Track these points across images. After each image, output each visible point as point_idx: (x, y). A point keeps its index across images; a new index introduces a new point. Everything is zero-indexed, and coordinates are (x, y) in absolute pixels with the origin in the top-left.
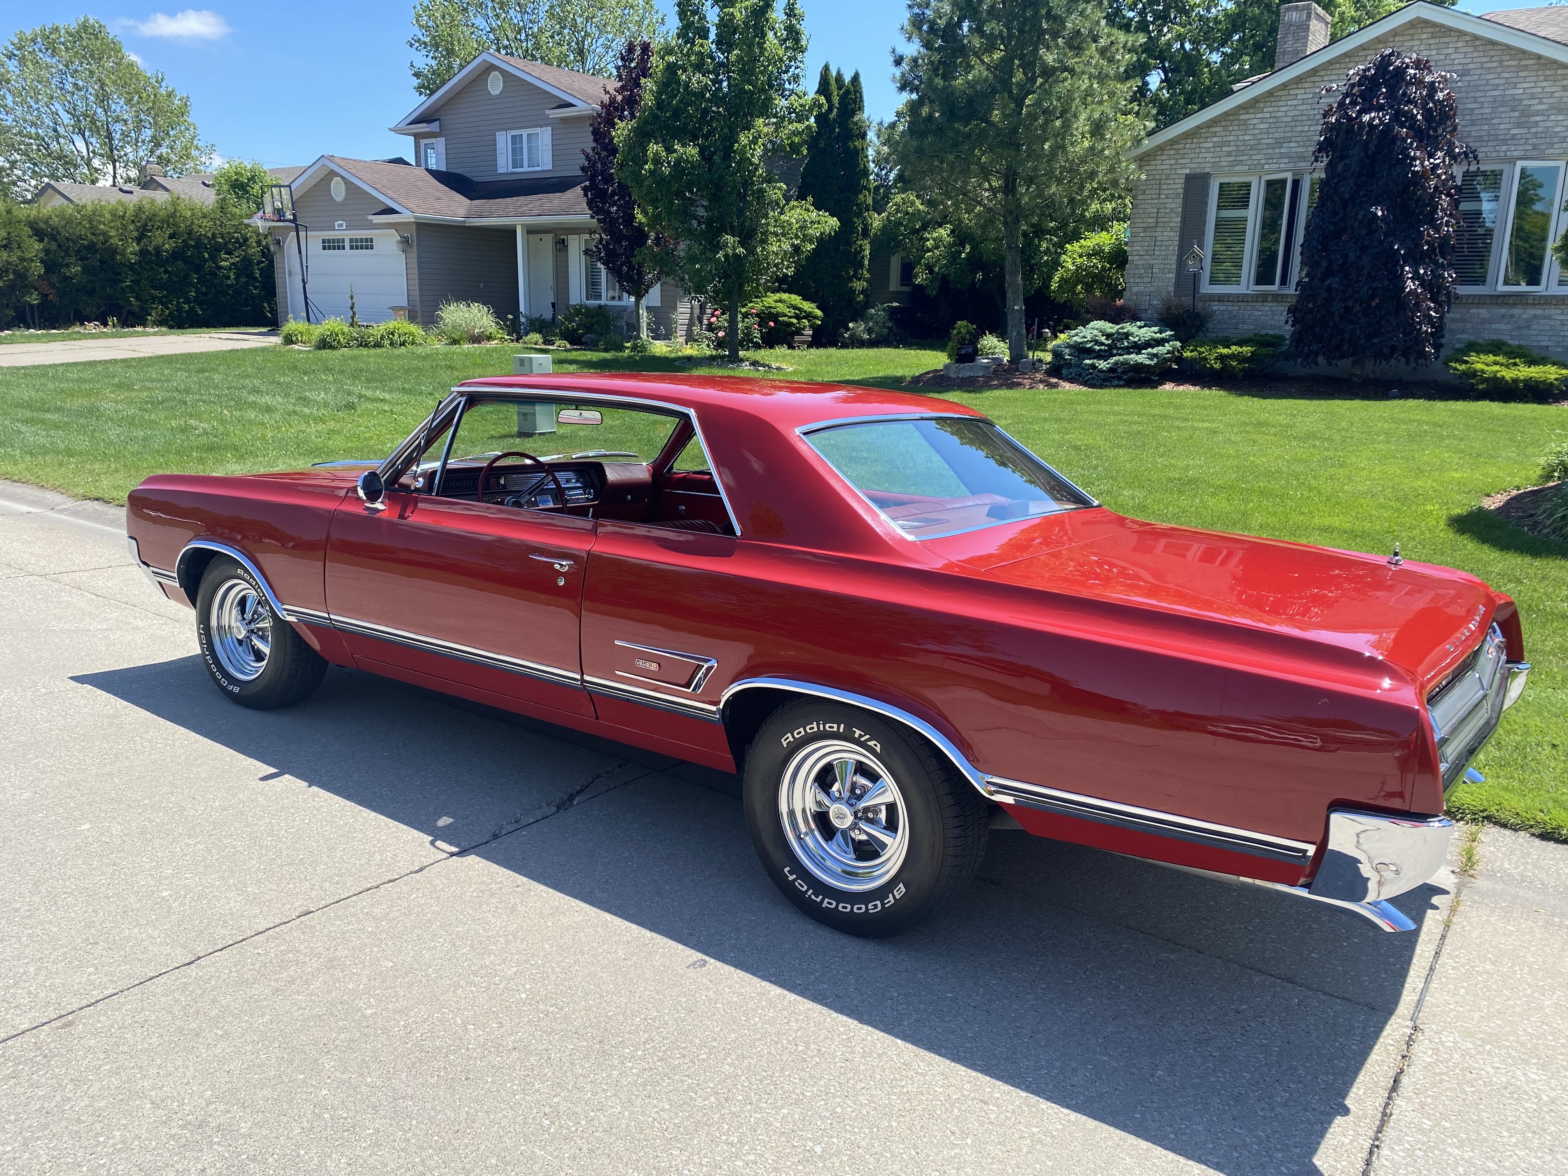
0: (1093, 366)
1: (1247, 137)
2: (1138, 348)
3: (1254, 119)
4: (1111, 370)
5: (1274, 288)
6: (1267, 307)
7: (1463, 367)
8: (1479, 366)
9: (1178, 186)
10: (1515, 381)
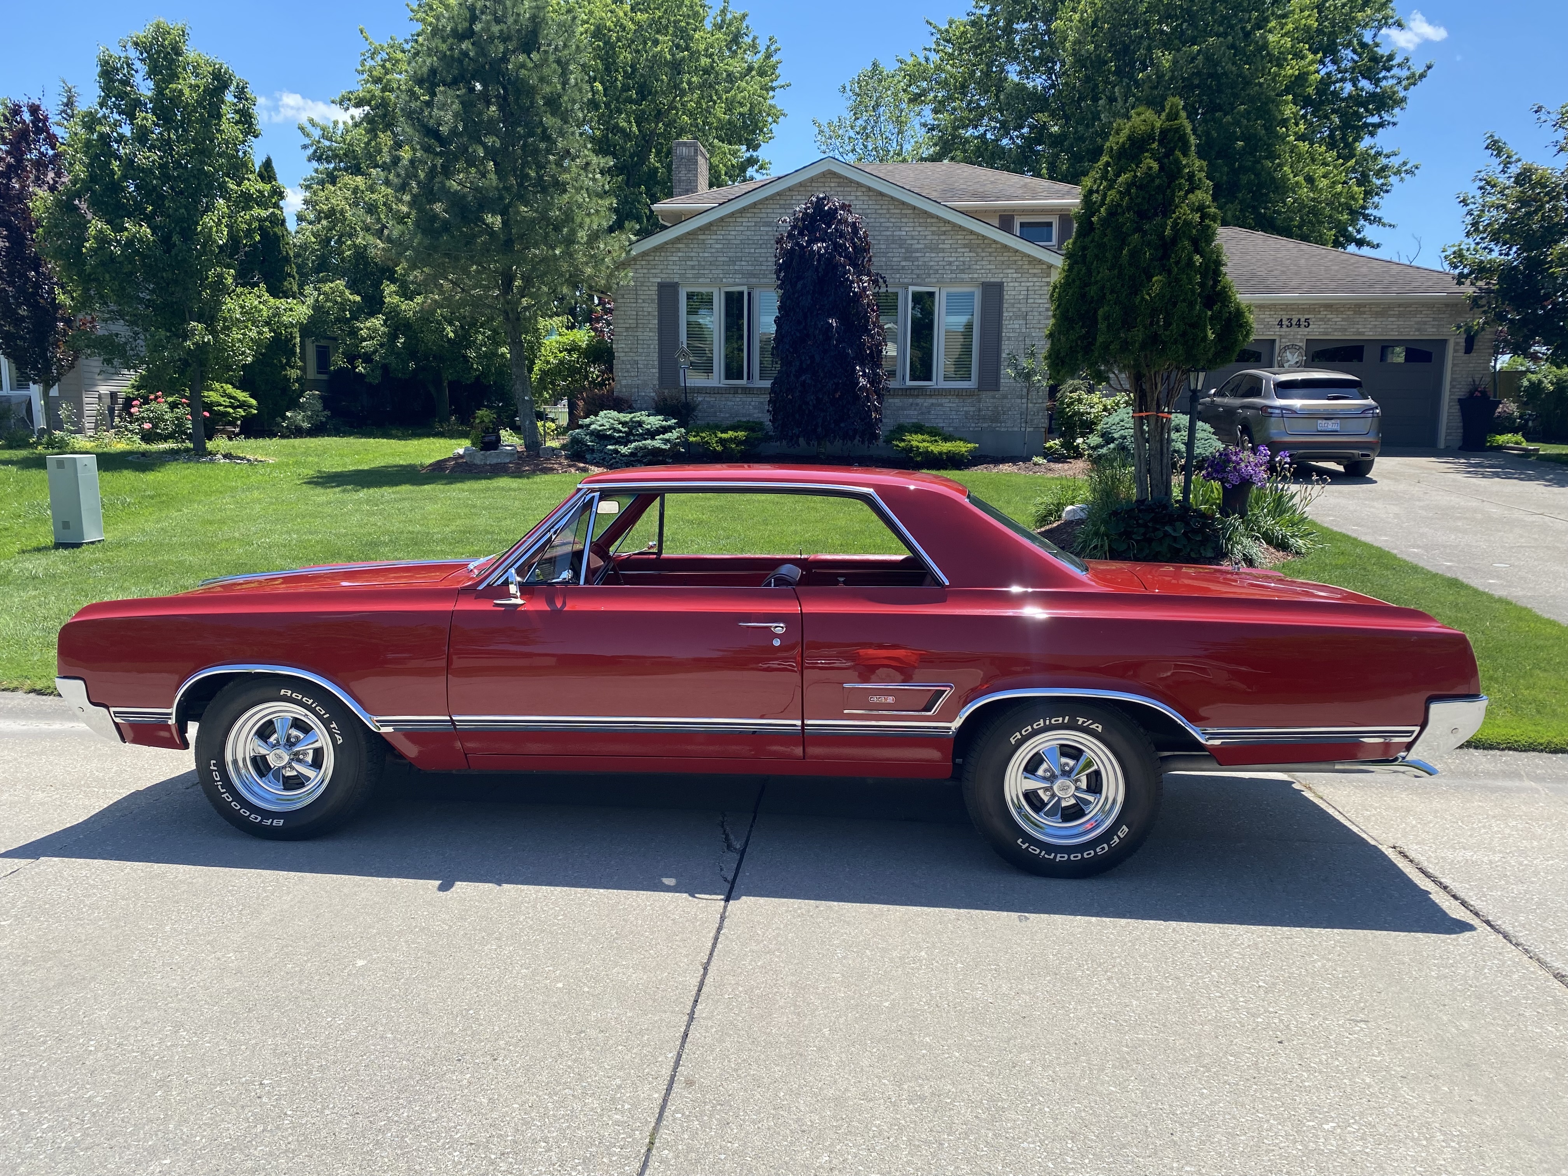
0: (616, 452)
1: (706, 255)
2: (652, 434)
3: (710, 239)
4: (632, 454)
5: (743, 382)
6: (738, 398)
7: (902, 444)
8: (914, 443)
9: (653, 292)
10: (941, 453)
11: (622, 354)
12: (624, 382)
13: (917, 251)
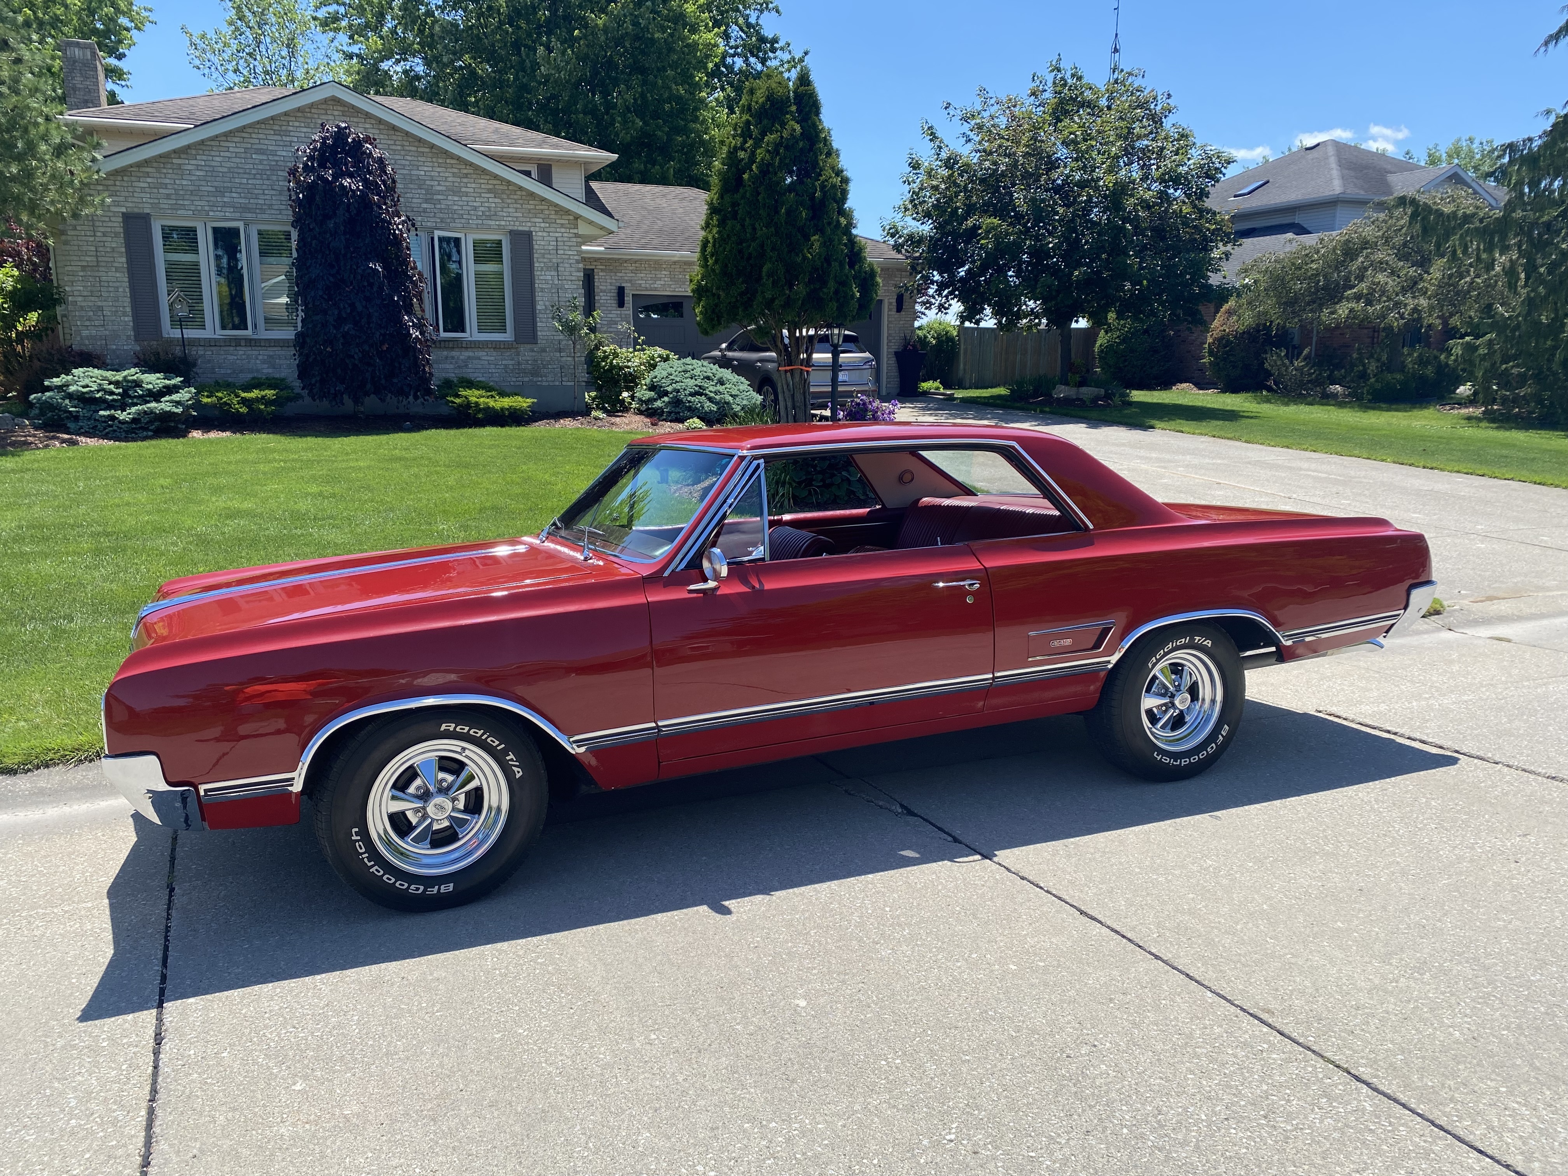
0: (113, 418)
1: (185, 182)
2: (157, 395)
3: (189, 165)
4: (134, 420)
5: (249, 333)
6: (241, 351)
7: (457, 401)
8: (473, 399)
9: (117, 224)
10: (502, 409)
11: (80, 299)
12: (85, 333)
13: (439, 193)
